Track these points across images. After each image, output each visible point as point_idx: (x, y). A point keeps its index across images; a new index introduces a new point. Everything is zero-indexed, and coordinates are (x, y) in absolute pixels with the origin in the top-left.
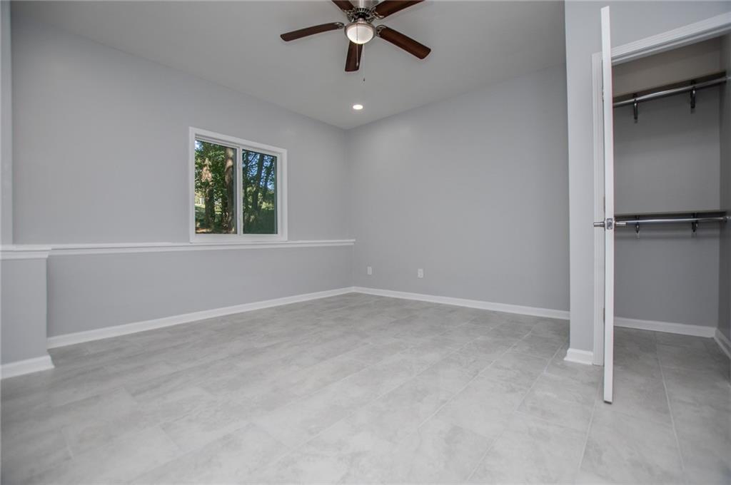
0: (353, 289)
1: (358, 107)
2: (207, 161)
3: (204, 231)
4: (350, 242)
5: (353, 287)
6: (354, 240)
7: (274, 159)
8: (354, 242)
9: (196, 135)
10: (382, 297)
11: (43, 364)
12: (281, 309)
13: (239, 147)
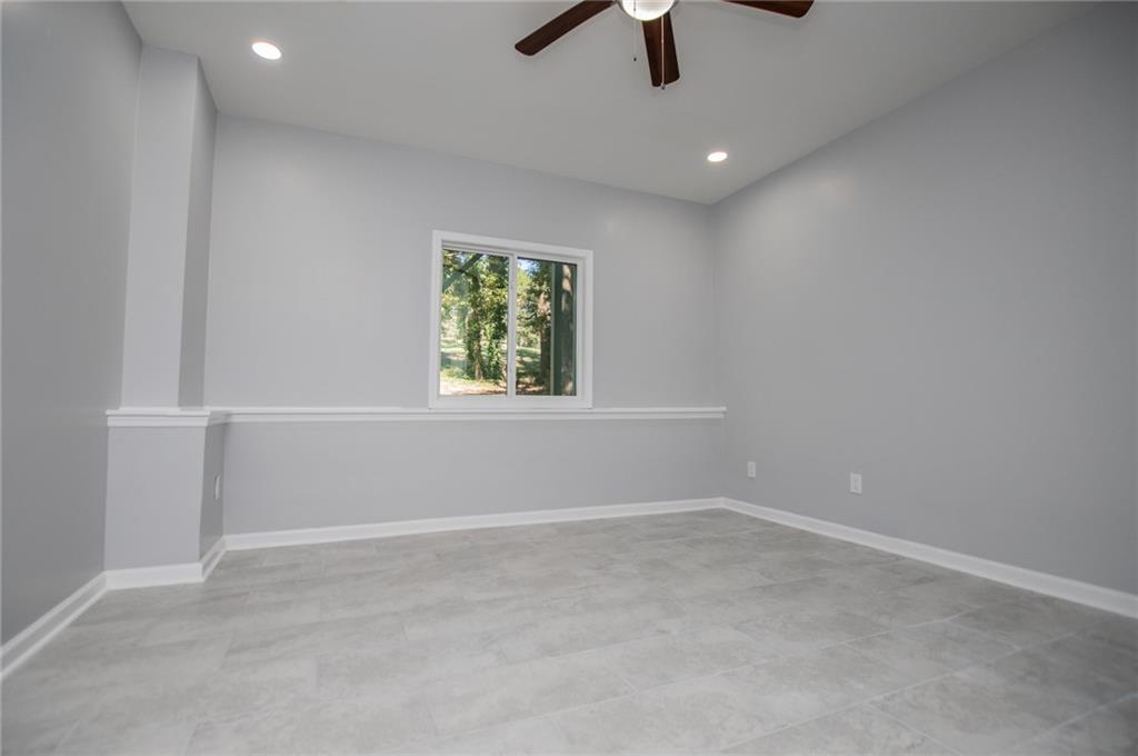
0: (721, 503)
1: (717, 157)
2: (544, 287)
3: (536, 389)
4: (715, 411)
5: (722, 499)
6: (724, 409)
7: (573, 267)
8: (724, 413)
9: (443, 241)
10: (774, 524)
11: (191, 574)
12: (564, 529)
13: (512, 255)
